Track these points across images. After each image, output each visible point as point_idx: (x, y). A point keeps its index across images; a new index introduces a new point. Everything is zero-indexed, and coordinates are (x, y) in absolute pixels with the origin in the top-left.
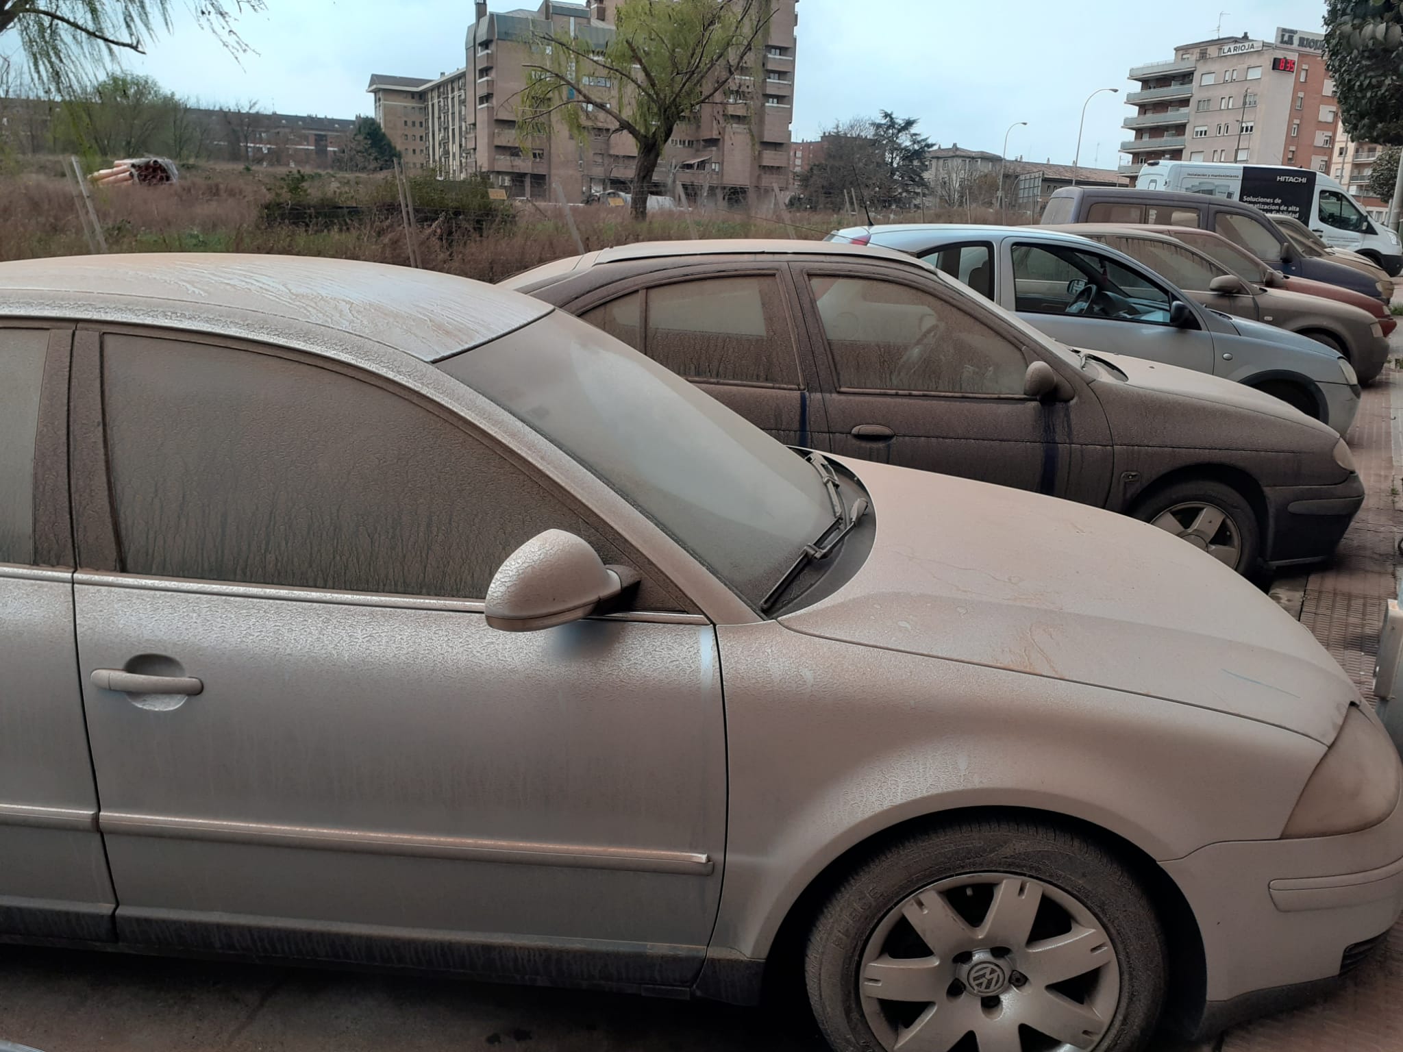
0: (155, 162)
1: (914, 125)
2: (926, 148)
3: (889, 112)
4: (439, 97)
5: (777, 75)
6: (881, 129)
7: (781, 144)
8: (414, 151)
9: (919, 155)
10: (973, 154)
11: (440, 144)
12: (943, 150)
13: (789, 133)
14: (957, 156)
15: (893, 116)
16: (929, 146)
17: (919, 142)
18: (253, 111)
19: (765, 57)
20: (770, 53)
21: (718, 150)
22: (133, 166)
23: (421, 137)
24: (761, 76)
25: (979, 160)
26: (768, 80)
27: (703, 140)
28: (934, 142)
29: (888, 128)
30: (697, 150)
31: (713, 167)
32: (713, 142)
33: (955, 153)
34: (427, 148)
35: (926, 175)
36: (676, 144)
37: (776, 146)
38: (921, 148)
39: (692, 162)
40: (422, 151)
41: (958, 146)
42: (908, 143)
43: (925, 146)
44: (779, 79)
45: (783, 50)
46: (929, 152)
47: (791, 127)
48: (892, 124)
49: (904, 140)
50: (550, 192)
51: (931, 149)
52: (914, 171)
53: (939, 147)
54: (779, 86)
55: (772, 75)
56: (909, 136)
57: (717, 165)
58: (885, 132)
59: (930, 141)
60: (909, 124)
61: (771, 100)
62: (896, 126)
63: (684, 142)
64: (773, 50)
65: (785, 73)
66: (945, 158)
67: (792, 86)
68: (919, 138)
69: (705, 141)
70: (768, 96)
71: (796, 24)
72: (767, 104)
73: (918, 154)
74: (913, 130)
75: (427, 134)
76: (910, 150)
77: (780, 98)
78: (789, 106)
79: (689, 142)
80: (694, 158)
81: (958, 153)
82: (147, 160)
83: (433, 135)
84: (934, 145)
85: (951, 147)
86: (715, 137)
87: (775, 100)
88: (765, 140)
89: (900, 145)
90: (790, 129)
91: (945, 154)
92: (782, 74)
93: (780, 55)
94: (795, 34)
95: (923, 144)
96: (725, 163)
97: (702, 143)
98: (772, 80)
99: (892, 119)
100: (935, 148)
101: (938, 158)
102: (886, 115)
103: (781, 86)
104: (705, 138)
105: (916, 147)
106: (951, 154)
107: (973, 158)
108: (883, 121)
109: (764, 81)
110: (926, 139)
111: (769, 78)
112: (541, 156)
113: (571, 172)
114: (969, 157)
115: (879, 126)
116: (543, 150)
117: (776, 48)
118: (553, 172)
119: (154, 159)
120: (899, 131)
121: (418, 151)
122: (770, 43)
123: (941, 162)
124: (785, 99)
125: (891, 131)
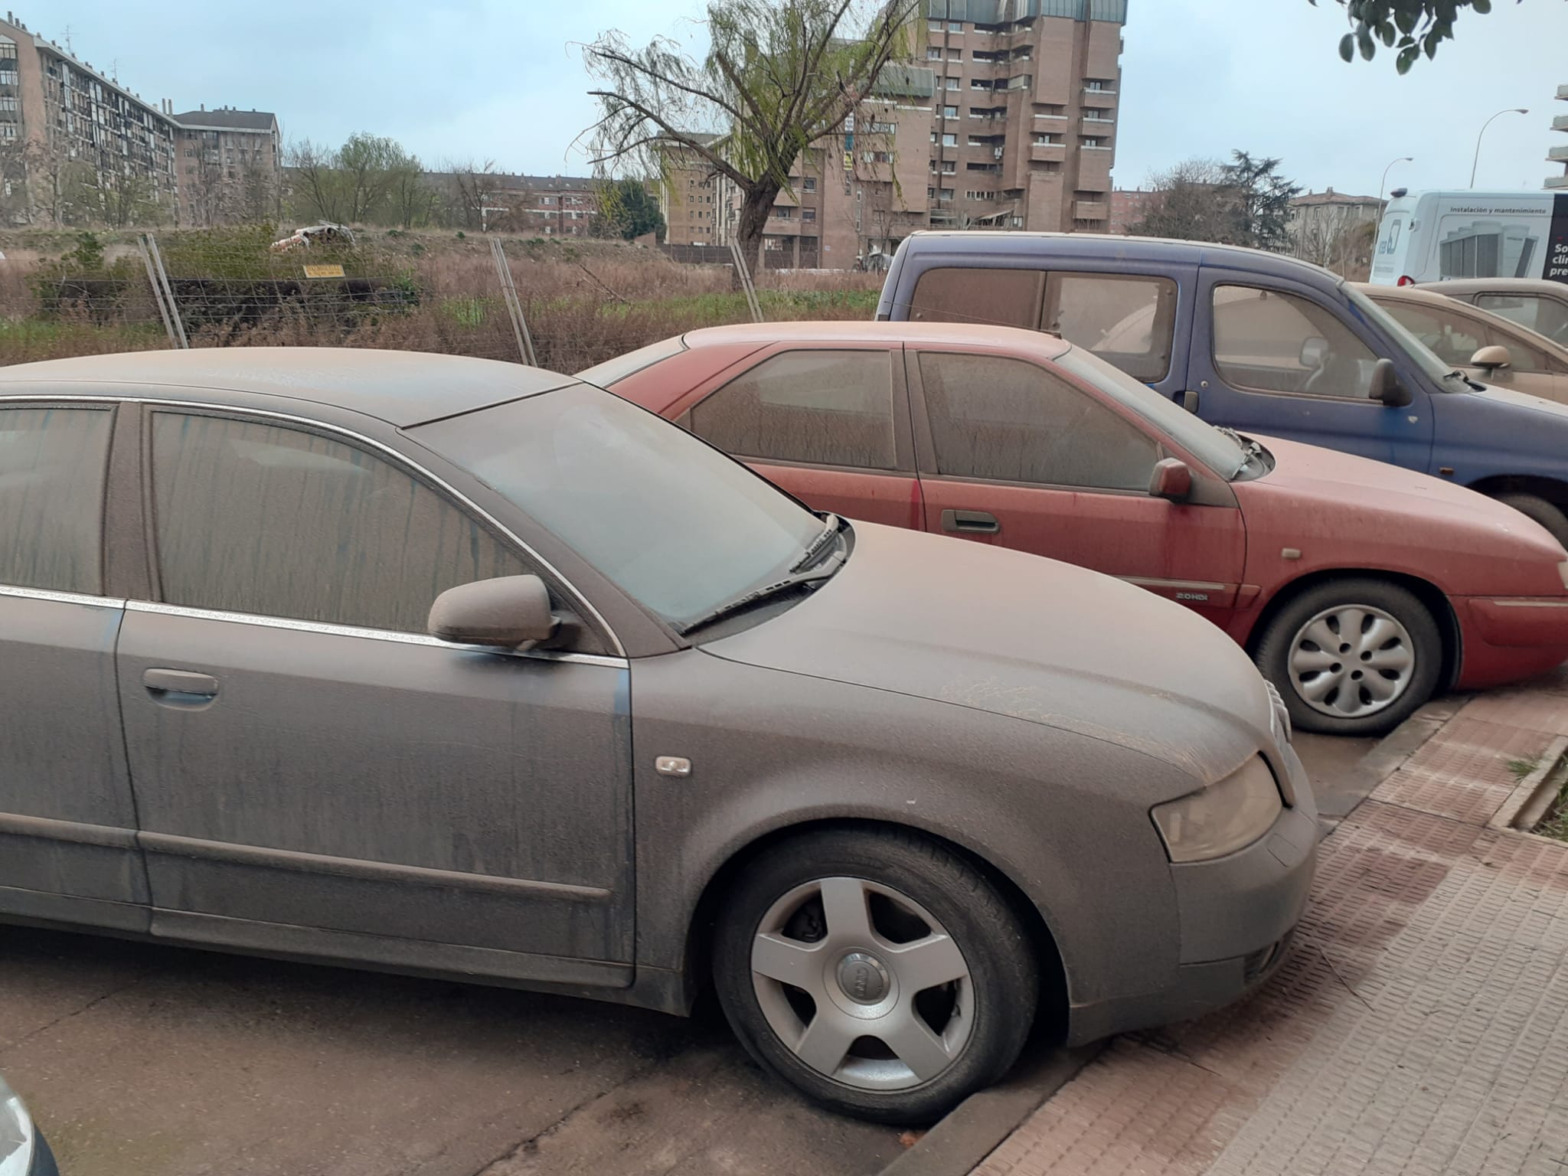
0: (329, 230)
1: (1276, 167)
2: (1290, 194)
3: (1244, 152)
4: (727, 153)
5: (1096, 113)
6: (1232, 173)
7: (1100, 193)
8: (700, 213)
9: (1281, 202)
10: (1354, 200)
11: (726, 207)
12: (1315, 196)
13: (1111, 182)
14: (1332, 203)
15: (1249, 157)
16: (1294, 191)
17: (1280, 187)
18: (488, 172)
19: (1082, 92)
20: (1089, 87)
21: (1022, 202)
22: (306, 234)
23: (708, 198)
24: (1077, 114)
25: (1361, 207)
26: (1085, 119)
27: (1005, 191)
28: (1300, 187)
29: (1243, 171)
30: (998, 203)
31: (1015, 222)
32: (1017, 193)
33: (1330, 199)
34: (714, 210)
35: (1289, 227)
36: (973, 196)
37: (1094, 195)
38: (1284, 194)
39: (990, 217)
40: (708, 213)
41: (1335, 191)
42: (1267, 188)
43: (1289, 191)
44: (1099, 117)
45: (1104, 83)
46: (1294, 199)
47: (1112, 173)
48: (1248, 167)
49: (1262, 185)
50: (821, 256)
51: (1296, 196)
52: (1275, 222)
53: (1310, 193)
54: (1098, 125)
55: (1090, 113)
56: (1268, 180)
57: (1020, 219)
58: (1238, 176)
59: (1294, 186)
60: (1269, 165)
61: (1088, 142)
62: (1253, 169)
63: (983, 194)
64: (1092, 84)
65: (1106, 110)
66: (1317, 205)
67: (1114, 125)
68: (1281, 182)
69: (1009, 192)
70: (1083, 138)
71: (1121, 51)
72: (1083, 147)
73: (1279, 202)
74: (1274, 173)
75: (714, 194)
76: (1268, 198)
77: (1099, 140)
78: (1110, 149)
79: (988, 193)
80: (994, 213)
81: (1333, 199)
82: (320, 228)
83: (720, 195)
84: (1301, 189)
85: (1324, 192)
86: (1018, 187)
87: (1094, 142)
88: (1079, 189)
89: (1256, 190)
90: (1111, 175)
91: (1317, 200)
92: (1102, 112)
93: (1101, 89)
94: (1119, 63)
95: (1286, 189)
96: (1029, 218)
97: (1003, 194)
98: (1091, 119)
99: (1247, 160)
100: (1301, 194)
101: (1308, 206)
102: (1241, 156)
103: (1099, 125)
104: (1008, 188)
105: (1278, 193)
106: (1324, 200)
107: (1353, 204)
108: (1237, 163)
109: (1080, 120)
110: (1289, 184)
111: (1087, 116)
112: (813, 216)
113: (844, 232)
114: (1348, 204)
115: (1231, 169)
116: (814, 209)
117: (1095, 81)
118: (826, 232)
119: (329, 226)
120: (1257, 174)
121: (704, 214)
122: (1089, 76)
123: (1311, 210)
124: (1104, 140)
125: (1246, 175)
